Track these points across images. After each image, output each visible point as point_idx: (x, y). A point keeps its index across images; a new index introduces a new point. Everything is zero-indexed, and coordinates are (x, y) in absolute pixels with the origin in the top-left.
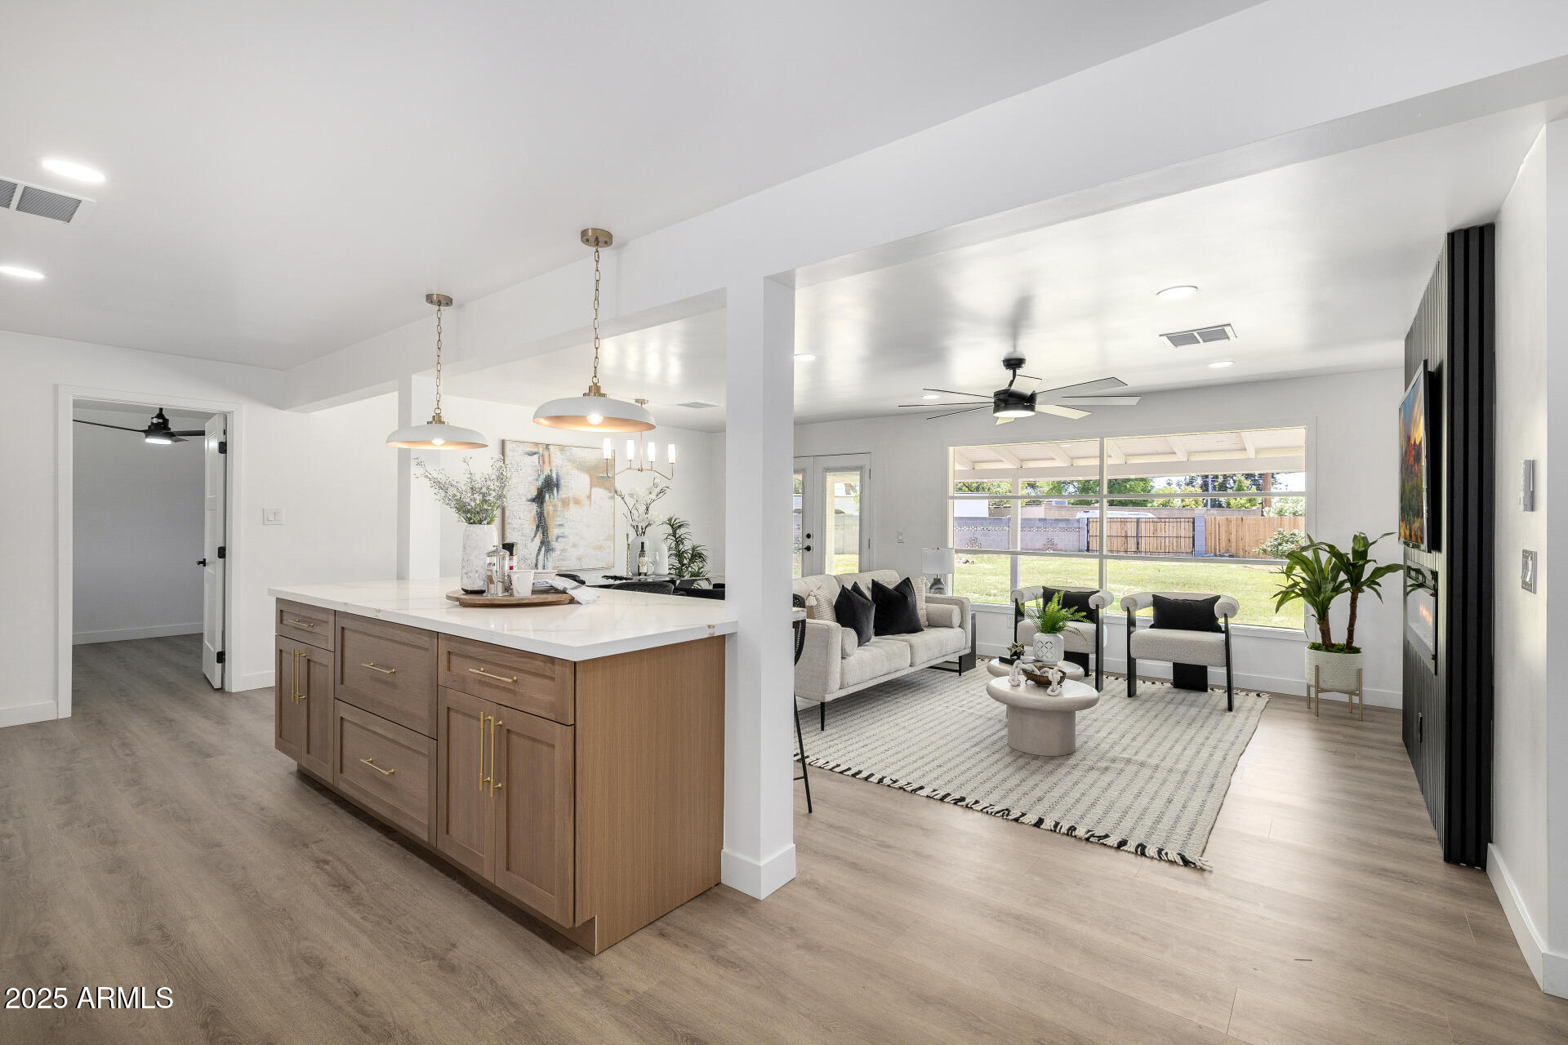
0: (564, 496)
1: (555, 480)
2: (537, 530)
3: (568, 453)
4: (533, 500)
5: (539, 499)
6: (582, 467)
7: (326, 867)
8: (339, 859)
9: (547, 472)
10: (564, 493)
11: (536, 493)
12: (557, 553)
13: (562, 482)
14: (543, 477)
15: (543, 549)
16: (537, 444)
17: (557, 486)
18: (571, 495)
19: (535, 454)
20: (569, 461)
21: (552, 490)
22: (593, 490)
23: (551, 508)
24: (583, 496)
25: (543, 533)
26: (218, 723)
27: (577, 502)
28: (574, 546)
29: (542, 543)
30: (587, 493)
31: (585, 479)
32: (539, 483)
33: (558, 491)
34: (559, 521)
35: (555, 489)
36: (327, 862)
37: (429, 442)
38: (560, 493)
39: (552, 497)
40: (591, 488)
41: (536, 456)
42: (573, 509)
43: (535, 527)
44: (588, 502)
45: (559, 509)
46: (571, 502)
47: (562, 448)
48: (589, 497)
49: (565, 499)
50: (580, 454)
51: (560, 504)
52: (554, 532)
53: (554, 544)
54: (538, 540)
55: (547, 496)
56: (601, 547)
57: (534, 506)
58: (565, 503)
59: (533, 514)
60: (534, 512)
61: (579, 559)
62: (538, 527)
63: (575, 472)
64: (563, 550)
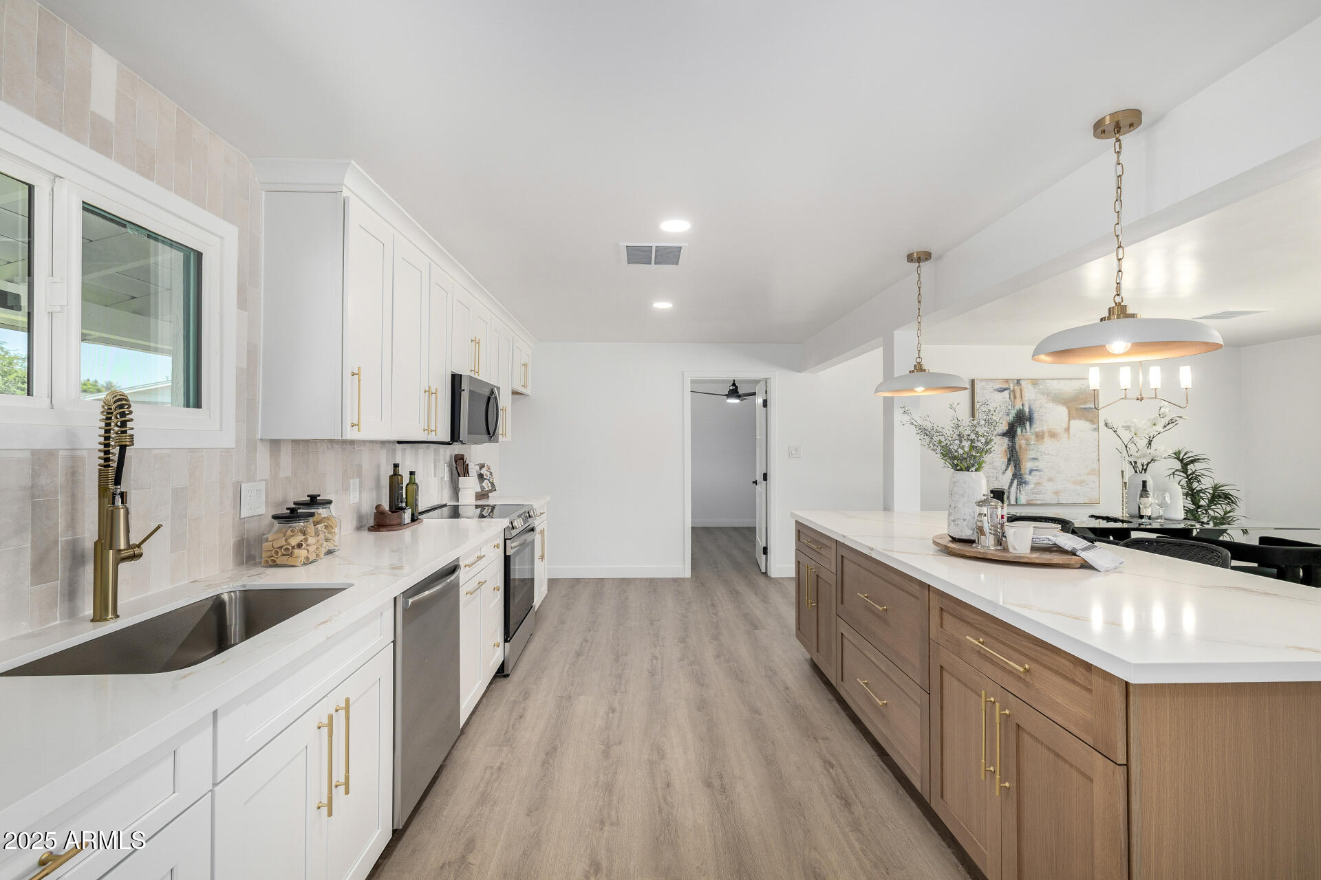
0: (1037, 430)
1: (1027, 414)
2: (1009, 464)
3: (1041, 387)
4: (1004, 435)
5: (1011, 433)
6: (1058, 399)
7: (831, 770)
8: (842, 767)
9: (1018, 406)
10: (1037, 427)
11: (1007, 428)
12: (1031, 486)
13: (1036, 416)
14: (1013, 412)
15: (1016, 482)
16: (1007, 381)
17: (1030, 419)
18: (1045, 428)
19: (1005, 390)
20: (1043, 394)
21: (1024, 424)
22: (1071, 422)
23: (1023, 442)
24: (1060, 429)
25: (1015, 466)
26: (762, 601)
27: (1053, 435)
28: (1050, 480)
29: (1015, 476)
30: (1065, 425)
31: (1062, 411)
32: (1011, 418)
33: (1031, 425)
34: (1032, 454)
35: (1028, 423)
36: (832, 766)
37: (912, 390)
38: (1034, 426)
39: (1024, 431)
40: (1069, 420)
41: (1007, 392)
42: (1048, 443)
43: (1006, 461)
44: (1066, 435)
45: (1033, 442)
46: (1046, 434)
47: (1035, 382)
48: (1068, 430)
49: (1039, 432)
50: (1055, 386)
51: (1033, 437)
52: (1027, 465)
53: (1027, 477)
54: (1009, 474)
55: (1019, 430)
56: (1082, 482)
57: (1006, 440)
58: (1039, 436)
59: (1004, 448)
60: (1005, 447)
61: (1057, 493)
62: (1009, 460)
63: (1051, 405)
64: (1038, 484)
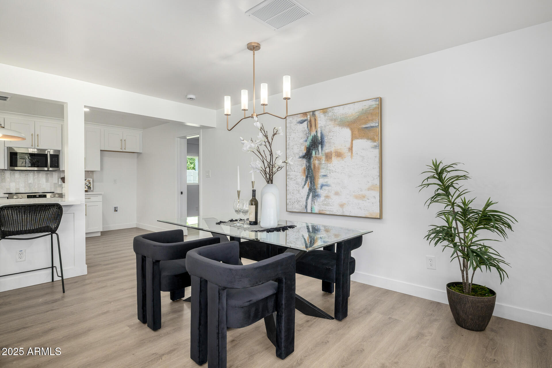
0: (327, 151)
1: (319, 139)
2: (306, 180)
3: (330, 114)
4: (304, 157)
5: (308, 156)
6: (344, 123)
9: (313, 133)
10: (327, 149)
11: (305, 152)
12: (322, 198)
13: (326, 139)
14: (310, 138)
15: (310, 197)
16: (305, 114)
17: (322, 143)
18: (333, 149)
19: (305, 121)
20: (331, 120)
21: (317, 147)
22: (354, 142)
23: (317, 162)
24: (345, 150)
25: (311, 182)
27: (339, 155)
28: (337, 194)
29: (310, 190)
30: (348, 145)
31: (347, 132)
32: (308, 144)
33: (322, 148)
34: (322, 172)
35: (320, 146)
38: (324, 148)
39: (317, 153)
40: (352, 141)
41: (306, 122)
42: (335, 160)
43: (305, 178)
44: (350, 154)
45: (323, 162)
46: (333, 155)
47: (324, 111)
48: (351, 149)
49: (328, 153)
50: (340, 112)
51: (324, 158)
52: (320, 181)
53: (319, 191)
54: (307, 188)
55: (314, 152)
56: (364, 197)
57: (304, 161)
58: (328, 157)
59: (303, 167)
60: (304, 166)
61: (342, 206)
62: (307, 177)
63: (337, 128)
64: (327, 197)
